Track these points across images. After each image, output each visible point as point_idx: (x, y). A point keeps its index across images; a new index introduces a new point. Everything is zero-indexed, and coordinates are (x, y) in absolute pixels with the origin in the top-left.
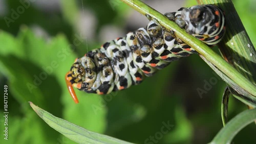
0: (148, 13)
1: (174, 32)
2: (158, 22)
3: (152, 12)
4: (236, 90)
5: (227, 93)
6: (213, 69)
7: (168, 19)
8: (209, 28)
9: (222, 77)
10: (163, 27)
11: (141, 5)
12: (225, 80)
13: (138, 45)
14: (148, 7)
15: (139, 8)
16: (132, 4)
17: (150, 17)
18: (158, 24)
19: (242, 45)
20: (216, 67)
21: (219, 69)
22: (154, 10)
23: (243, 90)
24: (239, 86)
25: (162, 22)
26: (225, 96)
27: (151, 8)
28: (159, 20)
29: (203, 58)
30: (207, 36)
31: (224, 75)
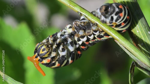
0: (79, 11)
1: (97, 24)
2: (86, 17)
3: (82, 11)
4: (139, 64)
5: (133, 66)
6: (124, 49)
7: (93, 15)
8: (115, 17)
9: (130, 55)
10: (90, 20)
11: (75, 6)
12: (131, 57)
13: (76, 31)
14: (80, 7)
15: (73, 7)
16: (69, 4)
17: (81, 14)
18: (86, 19)
19: (144, 32)
20: (125, 48)
21: (127, 50)
22: (84, 9)
23: (144, 64)
24: (141, 61)
25: (89, 17)
26: (131, 68)
27: (82, 7)
28: (87, 16)
29: (117, 42)
30: (115, 23)
31: (131, 54)
